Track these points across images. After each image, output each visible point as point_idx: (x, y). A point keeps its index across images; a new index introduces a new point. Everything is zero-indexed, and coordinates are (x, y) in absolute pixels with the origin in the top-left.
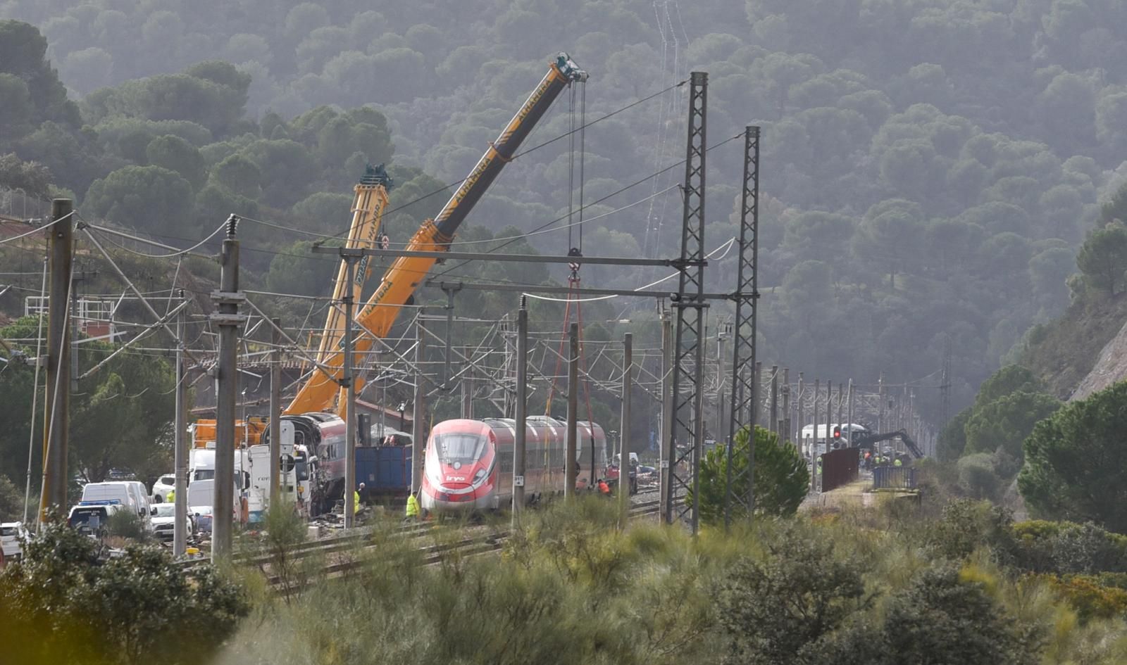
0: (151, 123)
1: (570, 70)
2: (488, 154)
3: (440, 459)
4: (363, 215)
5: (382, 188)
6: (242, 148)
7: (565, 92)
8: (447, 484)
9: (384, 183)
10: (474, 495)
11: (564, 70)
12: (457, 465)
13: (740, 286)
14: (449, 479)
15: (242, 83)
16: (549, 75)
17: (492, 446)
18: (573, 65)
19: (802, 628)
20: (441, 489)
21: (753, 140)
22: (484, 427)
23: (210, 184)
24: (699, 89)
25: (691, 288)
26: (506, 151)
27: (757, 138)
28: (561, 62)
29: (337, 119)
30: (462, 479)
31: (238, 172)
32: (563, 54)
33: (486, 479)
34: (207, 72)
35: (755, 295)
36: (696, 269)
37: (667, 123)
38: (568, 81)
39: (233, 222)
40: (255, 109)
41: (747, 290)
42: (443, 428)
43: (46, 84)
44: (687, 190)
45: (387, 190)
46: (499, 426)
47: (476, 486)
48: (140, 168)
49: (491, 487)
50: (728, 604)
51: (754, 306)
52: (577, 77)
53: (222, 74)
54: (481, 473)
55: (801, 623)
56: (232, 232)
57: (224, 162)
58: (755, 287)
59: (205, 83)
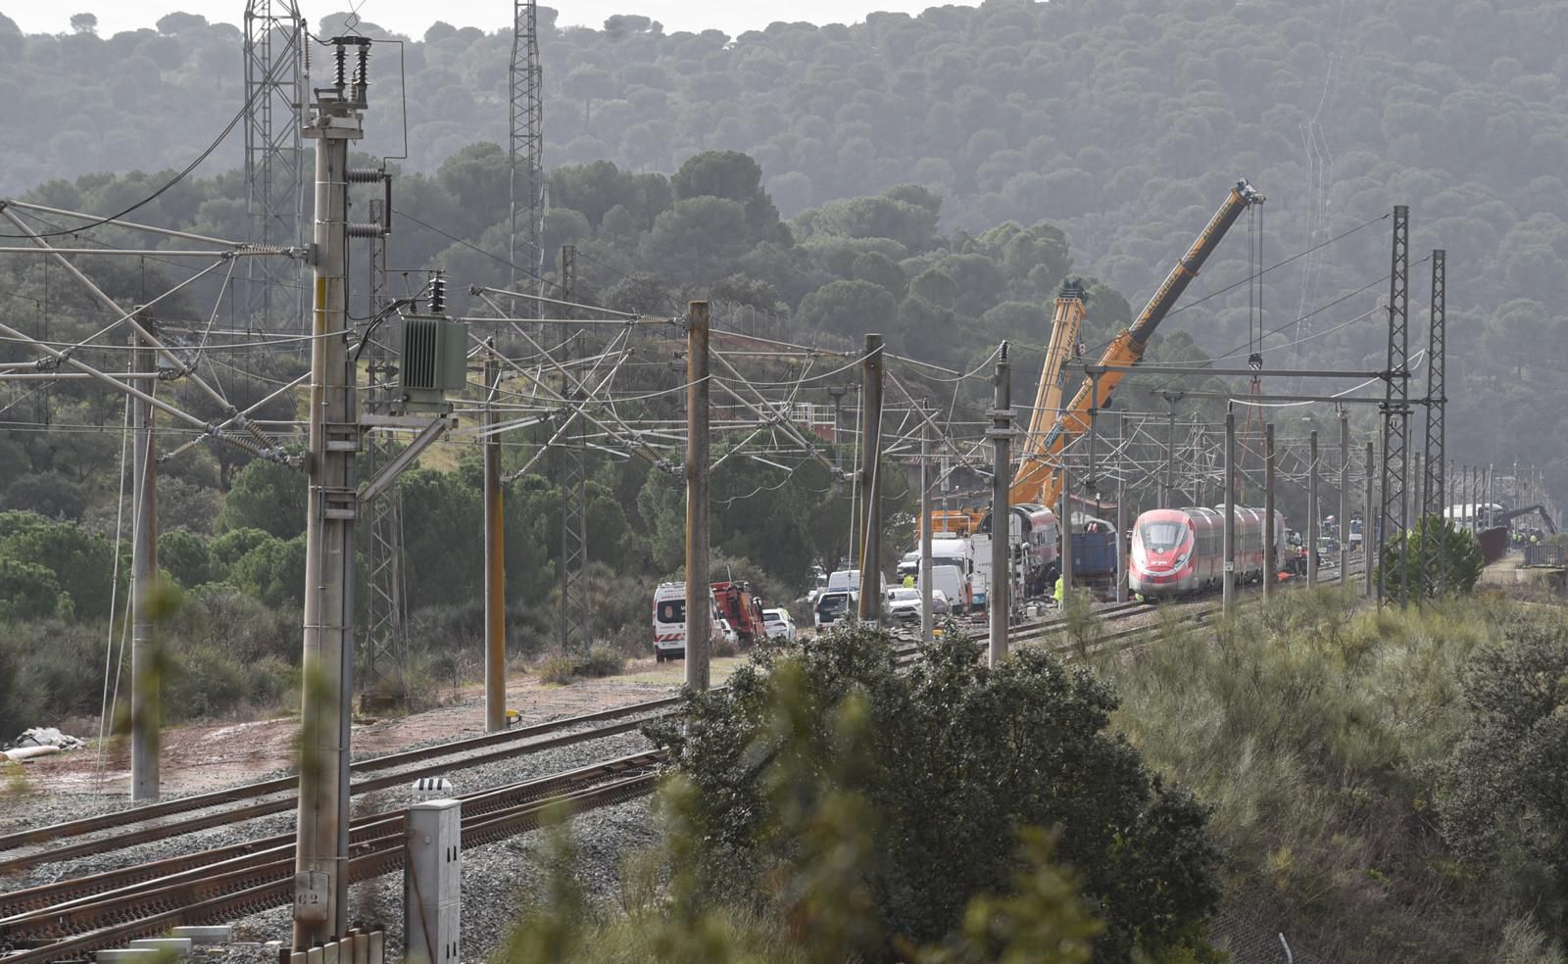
0: (852, 241)
1: (1249, 194)
2: (1176, 269)
3: (1145, 546)
4: (1063, 325)
5: (1079, 301)
6: (935, 261)
7: (1245, 215)
8: (1152, 568)
9: (1081, 296)
10: (1176, 577)
11: (1243, 193)
12: (1160, 550)
13: (1430, 392)
14: (1154, 563)
15: (934, 204)
16: (1230, 198)
17: (1191, 533)
18: (1251, 190)
19: (1537, 704)
20: (1147, 572)
21: (1439, 262)
22: (1183, 516)
23: (910, 296)
24: (1401, 220)
25: (1396, 396)
26: (1193, 267)
27: (1443, 260)
28: (1241, 186)
29: (1021, 234)
30: (1165, 563)
31: (935, 283)
32: (1243, 180)
33: (1186, 562)
34: (902, 195)
35: (1444, 400)
36: (1401, 380)
37: (1314, 234)
38: (1247, 203)
39: (1005, 347)
40: (947, 227)
41: (1436, 396)
42: (1146, 517)
43: (761, 209)
44: (1392, 310)
45: (1084, 302)
46: (1196, 515)
47: (1178, 568)
48: (847, 282)
49: (1191, 569)
50: (1472, 684)
51: (1442, 409)
52: (1255, 200)
53: (915, 196)
54: (1182, 558)
55: (1535, 699)
56: (1004, 356)
57: (922, 275)
58: (1443, 392)
59: (900, 204)
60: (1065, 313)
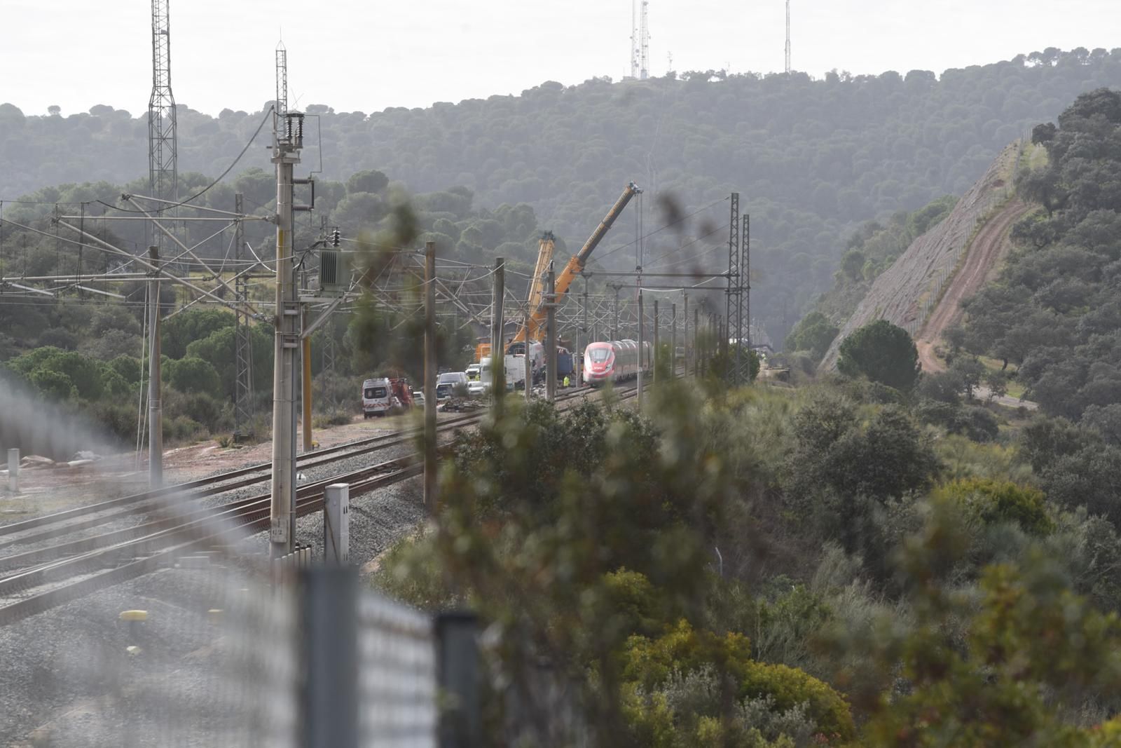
0: (431, 213)
1: (635, 188)
2: (601, 225)
3: (591, 360)
4: (543, 253)
5: (552, 241)
6: (472, 224)
7: (634, 198)
8: (594, 371)
9: (552, 239)
10: (607, 374)
11: (633, 188)
12: (599, 362)
13: (742, 284)
14: (595, 368)
15: (471, 195)
16: (626, 191)
17: (613, 353)
18: (637, 187)
20: (592, 373)
21: (746, 221)
22: (609, 345)
23: (462, 240)
24: (735, 200)
25: (733, 286)
26: (608, 224)
27: (748, 219)
28: (631, 185)
29: (513, 209)
30: (601, 368)
31: (473, 234)
32: (632, 182)
33: (611, 367)
34: (455, 190)
35: (749, 288)
36: (736, 278)
38: (635, 193)
40: (475, 206)
41: (745, 286)
42: (592, 346)
44: (731, 245)
45: (554, 242)
46: (615, 345)
47: (607, 371)
49: (613, 371)
51: (748, 292)
52: (638, 192)
53: (461, 191)
54: (609, 366)
55: (829, 433)
57: (467, 230)
58: (748, 284)
59: (454, 195)
60: (544, 247)
